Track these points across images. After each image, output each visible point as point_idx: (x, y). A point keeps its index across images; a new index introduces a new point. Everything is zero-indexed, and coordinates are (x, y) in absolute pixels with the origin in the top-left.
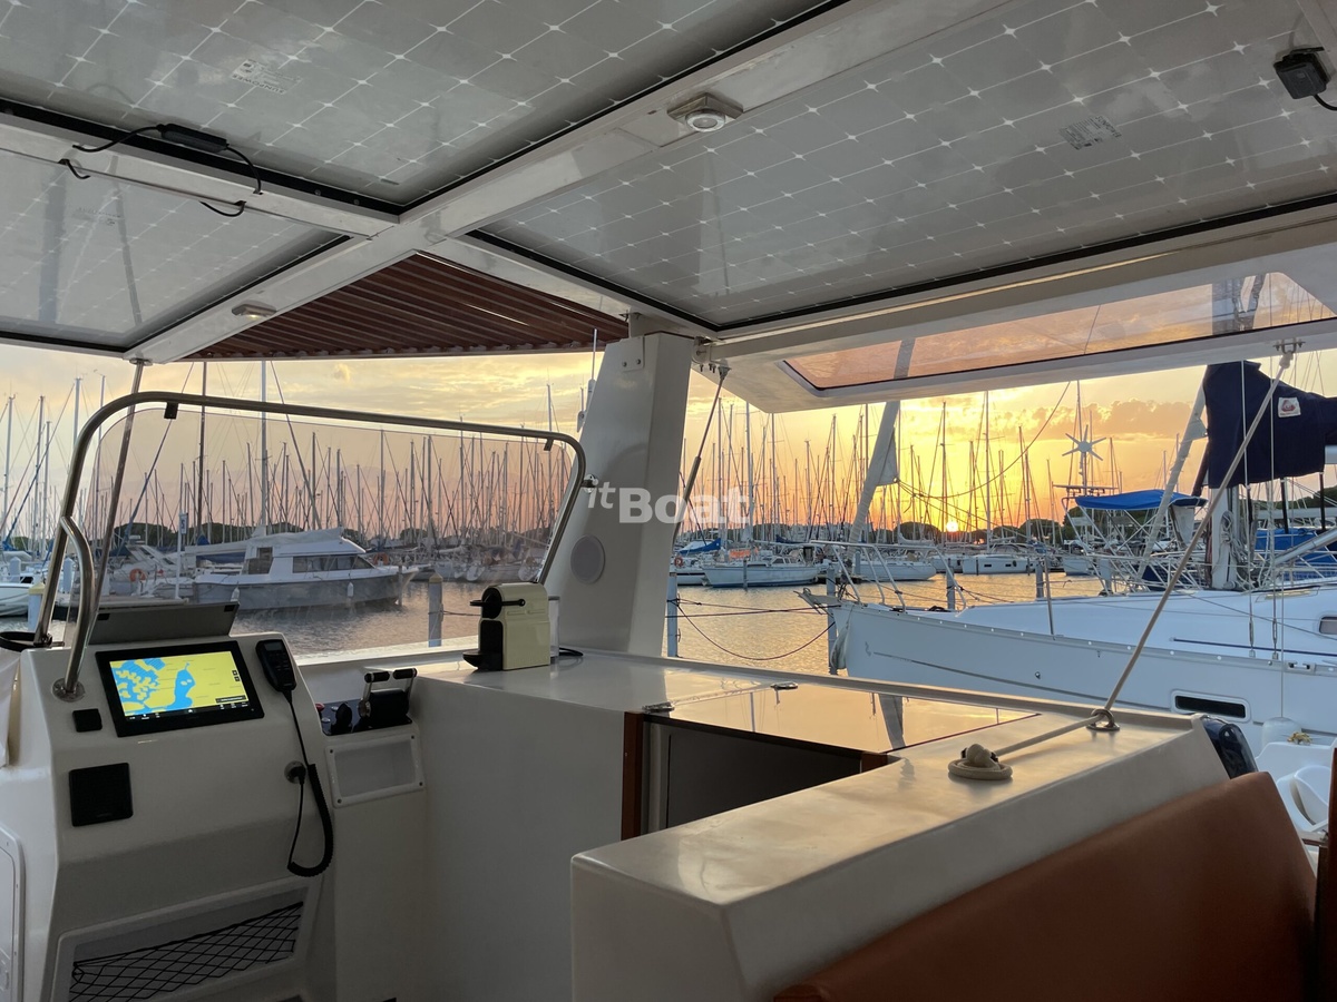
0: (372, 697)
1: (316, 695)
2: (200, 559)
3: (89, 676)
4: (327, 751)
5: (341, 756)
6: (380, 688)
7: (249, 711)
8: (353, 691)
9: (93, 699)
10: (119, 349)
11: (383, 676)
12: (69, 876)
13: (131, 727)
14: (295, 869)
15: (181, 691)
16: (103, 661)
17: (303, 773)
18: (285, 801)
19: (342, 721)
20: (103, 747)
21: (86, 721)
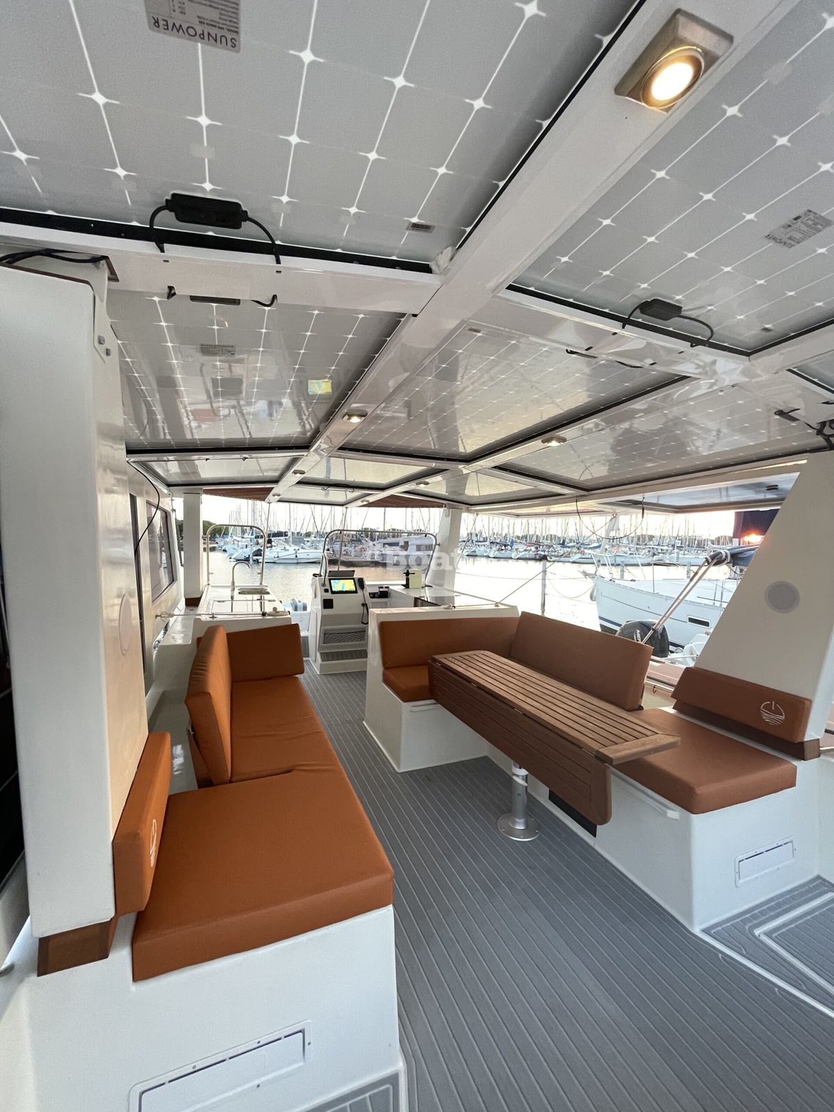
0: (380, 592)
1: (368, 590)
2: (384, 544)
3: (327, 582)
4: (369, 601)
5: (372, 603)
6: (381, 590)
7: (356, 592)
8: (376, 590)
9: (328, 587)
10: (342, 505)
11: (382, 587)
12: (323, 617)
13: (333, 593)
14: (362, 623)
15: (343, 587)
16: (330, 580)
17: (364, 605)
18: (360, 610)
19: (373, 595)
20: (329, 596)
21: (326, 591)
